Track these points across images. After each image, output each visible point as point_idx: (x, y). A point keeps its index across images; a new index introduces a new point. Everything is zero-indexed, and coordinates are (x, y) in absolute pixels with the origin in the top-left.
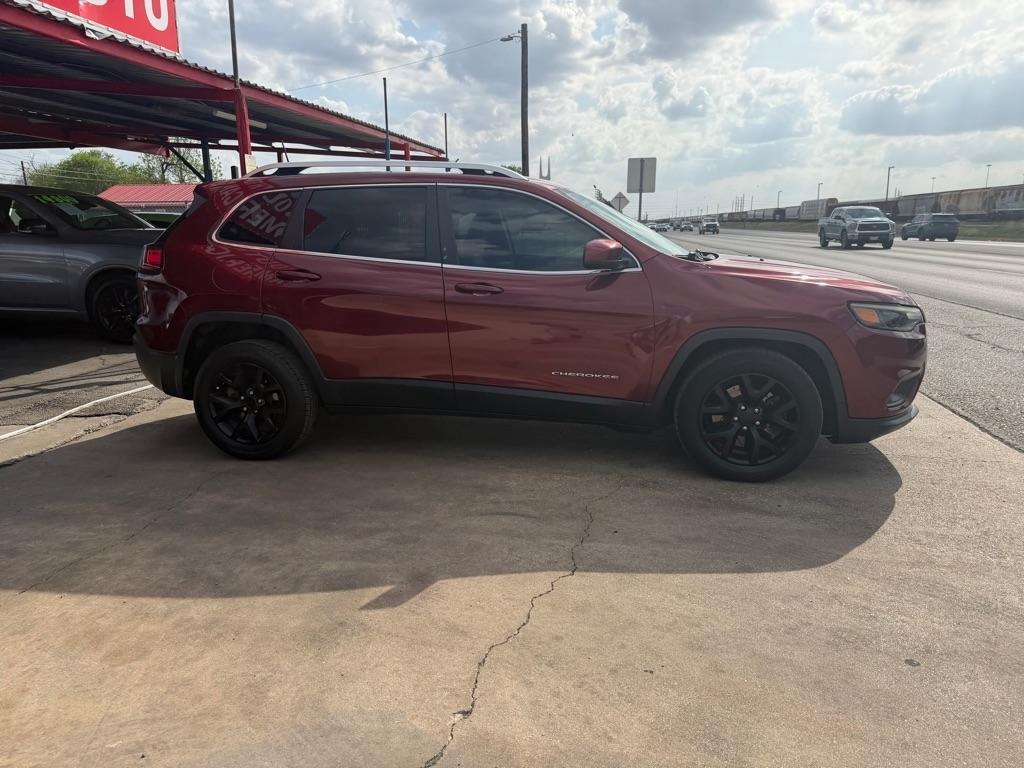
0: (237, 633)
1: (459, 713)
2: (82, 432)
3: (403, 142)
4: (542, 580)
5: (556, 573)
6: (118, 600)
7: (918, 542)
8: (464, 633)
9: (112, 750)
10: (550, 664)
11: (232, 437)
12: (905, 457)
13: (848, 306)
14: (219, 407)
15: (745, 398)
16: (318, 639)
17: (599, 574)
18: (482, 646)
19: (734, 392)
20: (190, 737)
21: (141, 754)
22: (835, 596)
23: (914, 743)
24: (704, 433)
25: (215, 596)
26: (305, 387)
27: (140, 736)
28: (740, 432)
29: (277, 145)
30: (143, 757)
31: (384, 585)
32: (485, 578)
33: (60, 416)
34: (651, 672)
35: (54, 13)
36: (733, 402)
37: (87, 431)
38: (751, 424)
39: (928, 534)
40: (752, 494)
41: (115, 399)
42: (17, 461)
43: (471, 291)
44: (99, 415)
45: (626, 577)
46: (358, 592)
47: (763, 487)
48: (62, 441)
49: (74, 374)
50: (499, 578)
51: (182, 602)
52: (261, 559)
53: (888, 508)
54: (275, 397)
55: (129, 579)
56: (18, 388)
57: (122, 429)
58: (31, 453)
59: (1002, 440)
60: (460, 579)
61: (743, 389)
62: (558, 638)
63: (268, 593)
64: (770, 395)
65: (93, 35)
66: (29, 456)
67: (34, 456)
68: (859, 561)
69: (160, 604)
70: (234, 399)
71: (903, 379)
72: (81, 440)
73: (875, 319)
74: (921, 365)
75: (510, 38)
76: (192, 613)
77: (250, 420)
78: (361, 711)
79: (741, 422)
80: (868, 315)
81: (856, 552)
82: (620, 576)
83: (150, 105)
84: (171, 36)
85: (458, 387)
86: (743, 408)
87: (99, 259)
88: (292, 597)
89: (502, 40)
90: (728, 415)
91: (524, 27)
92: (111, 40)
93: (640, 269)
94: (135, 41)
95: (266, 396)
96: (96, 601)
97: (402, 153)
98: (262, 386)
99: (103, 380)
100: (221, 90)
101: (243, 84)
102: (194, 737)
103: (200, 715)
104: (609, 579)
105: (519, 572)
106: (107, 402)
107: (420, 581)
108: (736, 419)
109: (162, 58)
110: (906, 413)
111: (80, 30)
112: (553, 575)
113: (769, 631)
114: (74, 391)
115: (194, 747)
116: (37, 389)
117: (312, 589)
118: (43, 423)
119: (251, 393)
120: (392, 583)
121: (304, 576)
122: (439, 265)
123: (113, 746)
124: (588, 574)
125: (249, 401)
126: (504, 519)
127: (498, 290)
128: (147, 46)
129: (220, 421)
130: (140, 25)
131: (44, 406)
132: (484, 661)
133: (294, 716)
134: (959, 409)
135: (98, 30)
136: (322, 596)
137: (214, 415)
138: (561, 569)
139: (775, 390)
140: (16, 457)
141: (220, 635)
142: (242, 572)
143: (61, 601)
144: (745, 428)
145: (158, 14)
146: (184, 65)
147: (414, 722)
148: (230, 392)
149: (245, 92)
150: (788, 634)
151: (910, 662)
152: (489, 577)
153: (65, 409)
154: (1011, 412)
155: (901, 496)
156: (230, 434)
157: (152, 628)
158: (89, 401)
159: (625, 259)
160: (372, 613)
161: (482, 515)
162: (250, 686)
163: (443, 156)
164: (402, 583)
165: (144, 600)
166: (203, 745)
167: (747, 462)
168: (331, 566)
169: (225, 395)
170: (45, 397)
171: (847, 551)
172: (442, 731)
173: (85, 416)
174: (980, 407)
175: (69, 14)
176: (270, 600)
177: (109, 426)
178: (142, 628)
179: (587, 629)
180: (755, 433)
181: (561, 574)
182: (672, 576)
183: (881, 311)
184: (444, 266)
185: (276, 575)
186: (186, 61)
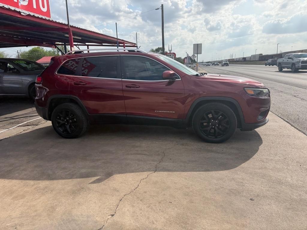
0: (52, 191)
1: (110, 215)
2: (22, 131)
3: (123, 42)
4: (145, 174)
5: (150, 172)
6: (20, 181)
7: (263, 161)
8: (118, 191)
9: (7, 226)
10: (141, 200)
11: (62, 132)
12: (265, 135)
13: (244, 89)
14: (59, 123)
15: (213, 118)
16: (74, 193)
17: (162, 172)
18: (122, 194)
19: (210, 116)
20: (31, 222)
21: (15, 227)
22: (233, 179)
23: (246, 225)
24: (201, 128)
25: (48, 180)
26: (83, 117)
27: (16, 222)
28: (212, 128)
29: (87, 44)
30: (16, 228)
31: (97, 176)
32: (128, 174)
33: (17, 126)
34: (171, 203)
35: (11, 8)
36: (210, 119)
37: (24, 130)
38: (215, 126)
39: (266, 159)
40: (215, 147)
41: (33, 121)
42: (2, 140)
43: (130, 87)
44: (28, 126)
45: (170, 173)
46: (90, 178)
47: (219, 145)
48: (16, 134)
49: (23, 113)
50: (132, 174)
51: (39, 181)
52: (64, 168)
53: (257, 150)
54: (75, 120)
55: (25, 175)
56: (6, 118)
57: (34, 129)
58: (6, 137)
59: (297, 129)
60: (121, 174)
61: (212, 115)
62: (145, 192)
63: (64, 179)
64: (221, 116)
65: (23, 14)
66: (6, 138)
67: (7, 138)
68: (243, 168)
69: (32, 182)
70: (63, 120)
71: (262, 111)
72: (22, 133)
73: (253, 93)
74: (268, 106)
75: (158, 9)
76: (40, 185)
77: (68, 127)
78: (82, 215)
79: (212, 125)
80: (250, 92)
81: (243, 165)
82: (168, 173)
83: (47, 33)
84: (48, 13)
85: (128, 116)
86: (212, 121)
87: (32, 79)
88: (70, 180)
89: (156, 9)
90: (208, 123)
91: (162, 5)
92: (29, 15)
93: (180, 79)
94: (36, 15)
95: (72, 119)
96: (14, 182)
97: (123, 45)
98: (71, 117)
99: (31, 115)
100: (64, 28)
101: (71, 26)
102: (32, 222)
103: (35, 215)
104: (166, 173)
105: (139, 172)
106: (31, 122)
107: (109, 175)
108: (210, 124)
109: (45, 20)
110: (264, 121)
111: (19, 13)
112: (149, 173)
113: (210, 190)
114: (22, 119)
115: (31, 225)
116: (12, 118)
117: (77, 178)
118: (11, 128)
119: (68, 119)
120: (100, 176)
121: (75, 174)
122: (121, 79)
123: (8, 225)
124: (159, 172)
125: (68, 121)
126: (138, 156)
127: (138, 86)
128: (40, 16)
129: (59, 127)
130: (38, 10)
131: (13, 123)
132: (122, 199)
133: (62, 216)
134: (286, 119)
135: (25, 12)
136: (79, 180)
137: (57, 125)
138: (152, 171)
139: (222, 115)
140: (2, 138)
141: (47, 191)
142: (58, 172)
143: (4, 182)
144: (213, 127)
145: (44, 7)
146: (52, 21)
147: (96, 218)
148: (62, 118)
149: (71, 29)
150: (216, 190)
151: (251, 199)
152: (129, 174)
153: (18, 124)
154: (303, 120)
155: (261, 147)
156: (62, 131)
157: (28, 189)
158: (26, 121)
159: (176, 76)
160: (92, 185)
161: (132, 154)
162: (51, 207)
163: (136, 45)
164: (103, 176)
165: (28, 181)
166: (34, 225)
167: (214, 137)
168: (83, 171)
169: (60, 119)
170: (13, 121)
171: (241, 164)
172: (104, 221)
173: (24, 126)
174: (293, 119)
175: (16, 8)
176: (63, 181)
177: (31, 129)
178: (25, 189)
179: (155, 189)
180: (216, 128)
181: (151, 172)
182: (184, 173)
183: (255, 90)
184: (123, 80)
185: (67, 173)
186: (53, 20)
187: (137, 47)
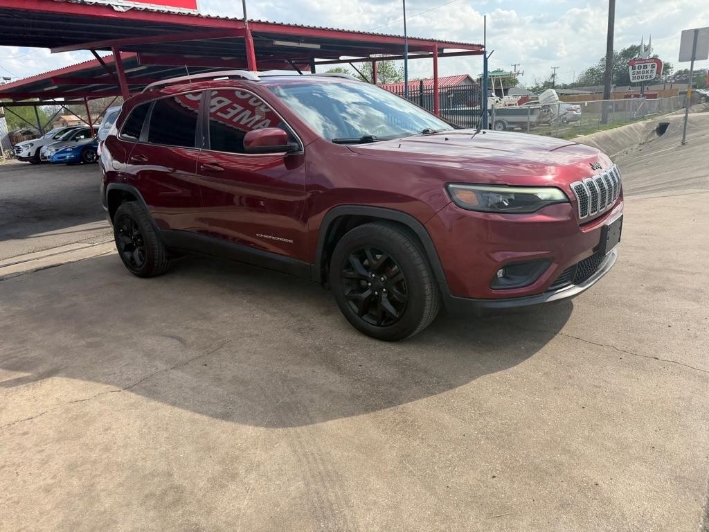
3: (432, 44)
11: (130, 262)
13: (446, 187)
28: (373, 296)
36: (366, 270)
38: (380, 290)
65: (121, 9)
66: (70, 262)
73: (474, 201)
79: (373, 288)
86: (373, 275)
92: (134, 9)
93: (303, 152)
94: (156, 8)
100: (236, 29)
101: (251, 22)
108: (369, 284)
111: (109, 8)
127: (221, 169)
128: (166, 9)
135: (125, 5)
144: (376, 293)
163: (483, 49)
183: (482, 193)
186: (200, 14)
187: (484, 53)
